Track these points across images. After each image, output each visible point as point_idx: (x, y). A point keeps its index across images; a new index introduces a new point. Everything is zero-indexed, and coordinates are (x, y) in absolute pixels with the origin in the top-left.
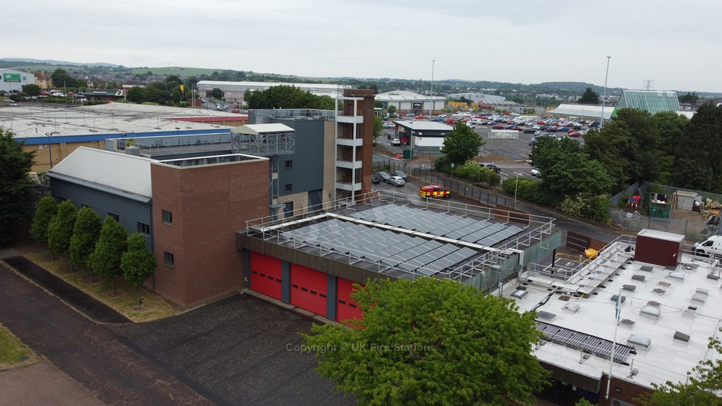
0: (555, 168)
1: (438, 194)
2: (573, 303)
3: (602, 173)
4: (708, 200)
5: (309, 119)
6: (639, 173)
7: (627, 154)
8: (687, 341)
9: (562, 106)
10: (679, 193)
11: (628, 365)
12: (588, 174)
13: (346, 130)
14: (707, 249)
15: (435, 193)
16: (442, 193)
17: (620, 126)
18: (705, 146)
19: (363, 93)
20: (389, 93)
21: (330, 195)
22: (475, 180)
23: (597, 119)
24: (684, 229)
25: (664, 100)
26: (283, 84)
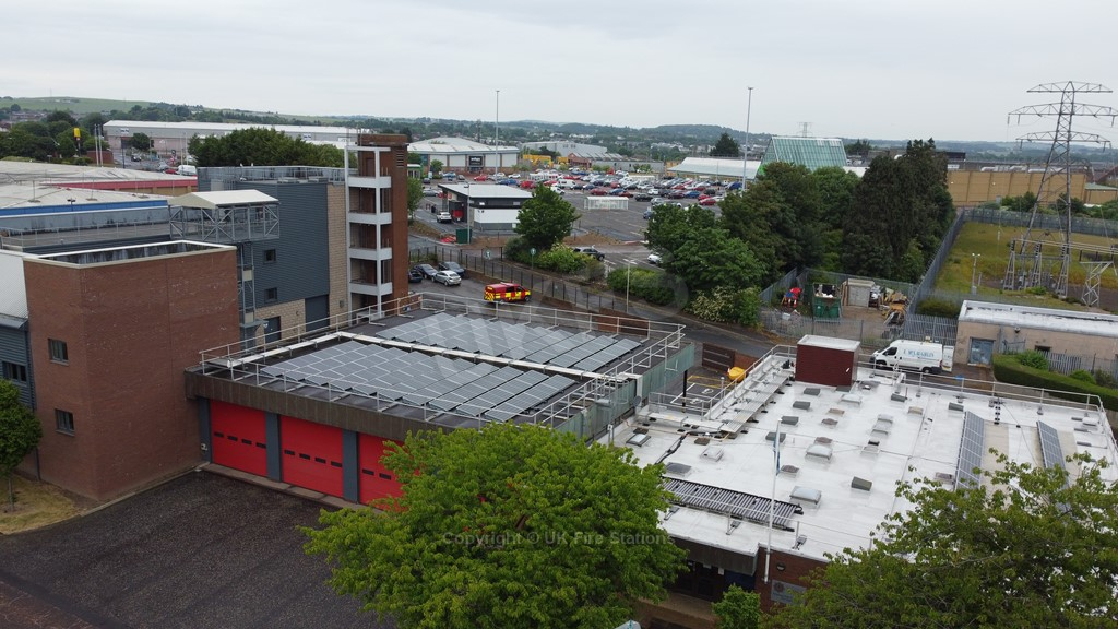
0: (682, 251)
1: (513, 295)
2: (714, 447)
3: (748, 257)
4: (888, 290)
5: (302, 182)
6: (797, 256)
7: (780, 229)
8: (868, 490)
9: (687, 160)
10: (851, 282)
11: (792, 530)
12: (728, 258)
13: (364, 198)
14: (889, 359)
15: (508, 295)
16: (518, 294)
17: (769, 188)
18: (882, 216)
19: (389, 140)
20: (430, 140)
21: (341, 304)
22: (567, 272)
23: (738, 179)
24: (858, 332)
25: (827, 150)
26: (256, 126)
